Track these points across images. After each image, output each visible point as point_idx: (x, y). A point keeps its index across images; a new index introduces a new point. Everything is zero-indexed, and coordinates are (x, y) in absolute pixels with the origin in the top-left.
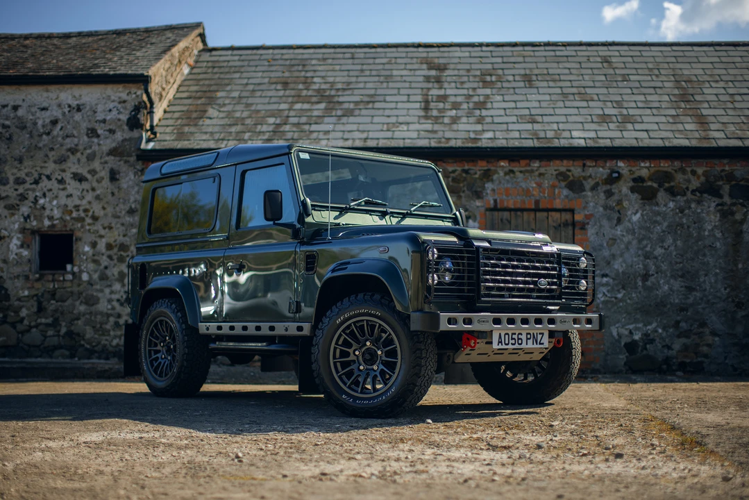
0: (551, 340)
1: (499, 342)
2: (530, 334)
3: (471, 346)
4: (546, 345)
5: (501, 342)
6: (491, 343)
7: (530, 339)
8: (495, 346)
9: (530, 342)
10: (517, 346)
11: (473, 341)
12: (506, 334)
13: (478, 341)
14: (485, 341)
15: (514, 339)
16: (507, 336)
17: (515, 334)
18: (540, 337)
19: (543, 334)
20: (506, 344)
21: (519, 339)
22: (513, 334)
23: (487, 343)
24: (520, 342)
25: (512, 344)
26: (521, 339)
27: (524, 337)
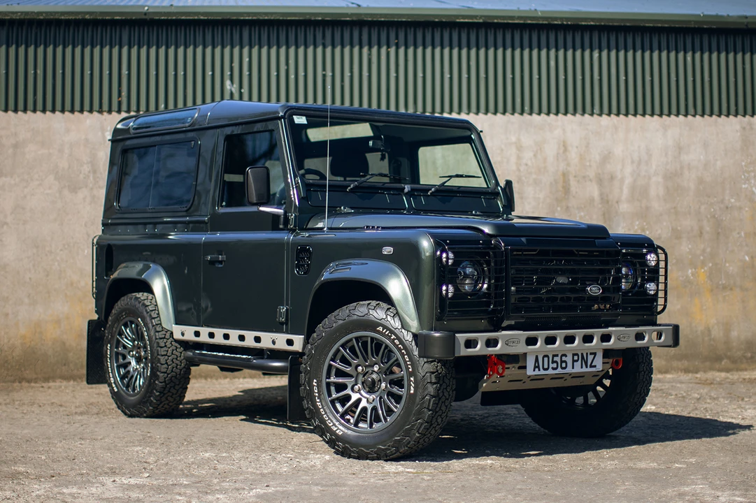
0: (606, 360)
1: (535, 367)
2: (577, 355)
3: (498, 373)
4: (600, 367)
5: (538, 367)
6: (525, 367)
7: (577, 361)
8: (530, 371)
9: (578, 365)
10: (559, 371)
11: (501, 367)
12: (545, 356)
13: (507, 366)
14: (517, 366)
15: (556, 362)
16: (546, 359)
17: (557, 355)
18: (590, 358)
19: (595, 354)
20: (545, 369)
21: (562, 362)
22: (554, 356)
23: (520, 368)
24: (564, 365)
25: (553, 369)
26: (565, 362)
27: (569, 359)
